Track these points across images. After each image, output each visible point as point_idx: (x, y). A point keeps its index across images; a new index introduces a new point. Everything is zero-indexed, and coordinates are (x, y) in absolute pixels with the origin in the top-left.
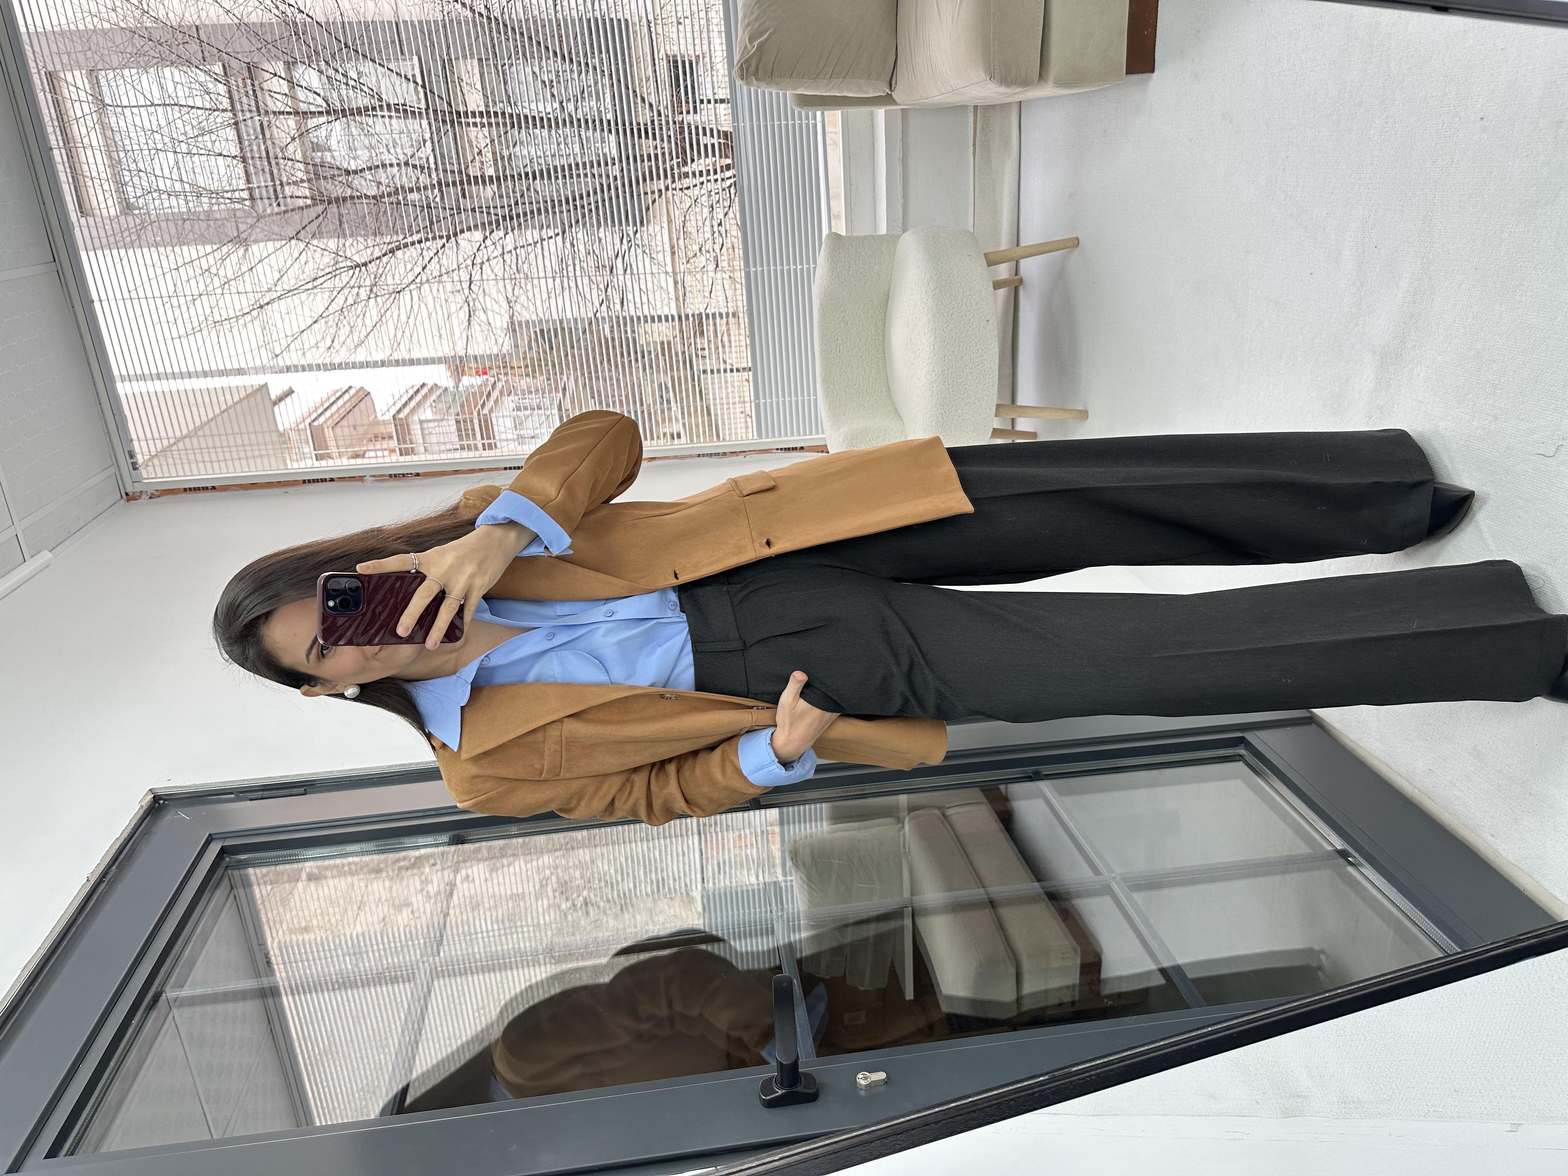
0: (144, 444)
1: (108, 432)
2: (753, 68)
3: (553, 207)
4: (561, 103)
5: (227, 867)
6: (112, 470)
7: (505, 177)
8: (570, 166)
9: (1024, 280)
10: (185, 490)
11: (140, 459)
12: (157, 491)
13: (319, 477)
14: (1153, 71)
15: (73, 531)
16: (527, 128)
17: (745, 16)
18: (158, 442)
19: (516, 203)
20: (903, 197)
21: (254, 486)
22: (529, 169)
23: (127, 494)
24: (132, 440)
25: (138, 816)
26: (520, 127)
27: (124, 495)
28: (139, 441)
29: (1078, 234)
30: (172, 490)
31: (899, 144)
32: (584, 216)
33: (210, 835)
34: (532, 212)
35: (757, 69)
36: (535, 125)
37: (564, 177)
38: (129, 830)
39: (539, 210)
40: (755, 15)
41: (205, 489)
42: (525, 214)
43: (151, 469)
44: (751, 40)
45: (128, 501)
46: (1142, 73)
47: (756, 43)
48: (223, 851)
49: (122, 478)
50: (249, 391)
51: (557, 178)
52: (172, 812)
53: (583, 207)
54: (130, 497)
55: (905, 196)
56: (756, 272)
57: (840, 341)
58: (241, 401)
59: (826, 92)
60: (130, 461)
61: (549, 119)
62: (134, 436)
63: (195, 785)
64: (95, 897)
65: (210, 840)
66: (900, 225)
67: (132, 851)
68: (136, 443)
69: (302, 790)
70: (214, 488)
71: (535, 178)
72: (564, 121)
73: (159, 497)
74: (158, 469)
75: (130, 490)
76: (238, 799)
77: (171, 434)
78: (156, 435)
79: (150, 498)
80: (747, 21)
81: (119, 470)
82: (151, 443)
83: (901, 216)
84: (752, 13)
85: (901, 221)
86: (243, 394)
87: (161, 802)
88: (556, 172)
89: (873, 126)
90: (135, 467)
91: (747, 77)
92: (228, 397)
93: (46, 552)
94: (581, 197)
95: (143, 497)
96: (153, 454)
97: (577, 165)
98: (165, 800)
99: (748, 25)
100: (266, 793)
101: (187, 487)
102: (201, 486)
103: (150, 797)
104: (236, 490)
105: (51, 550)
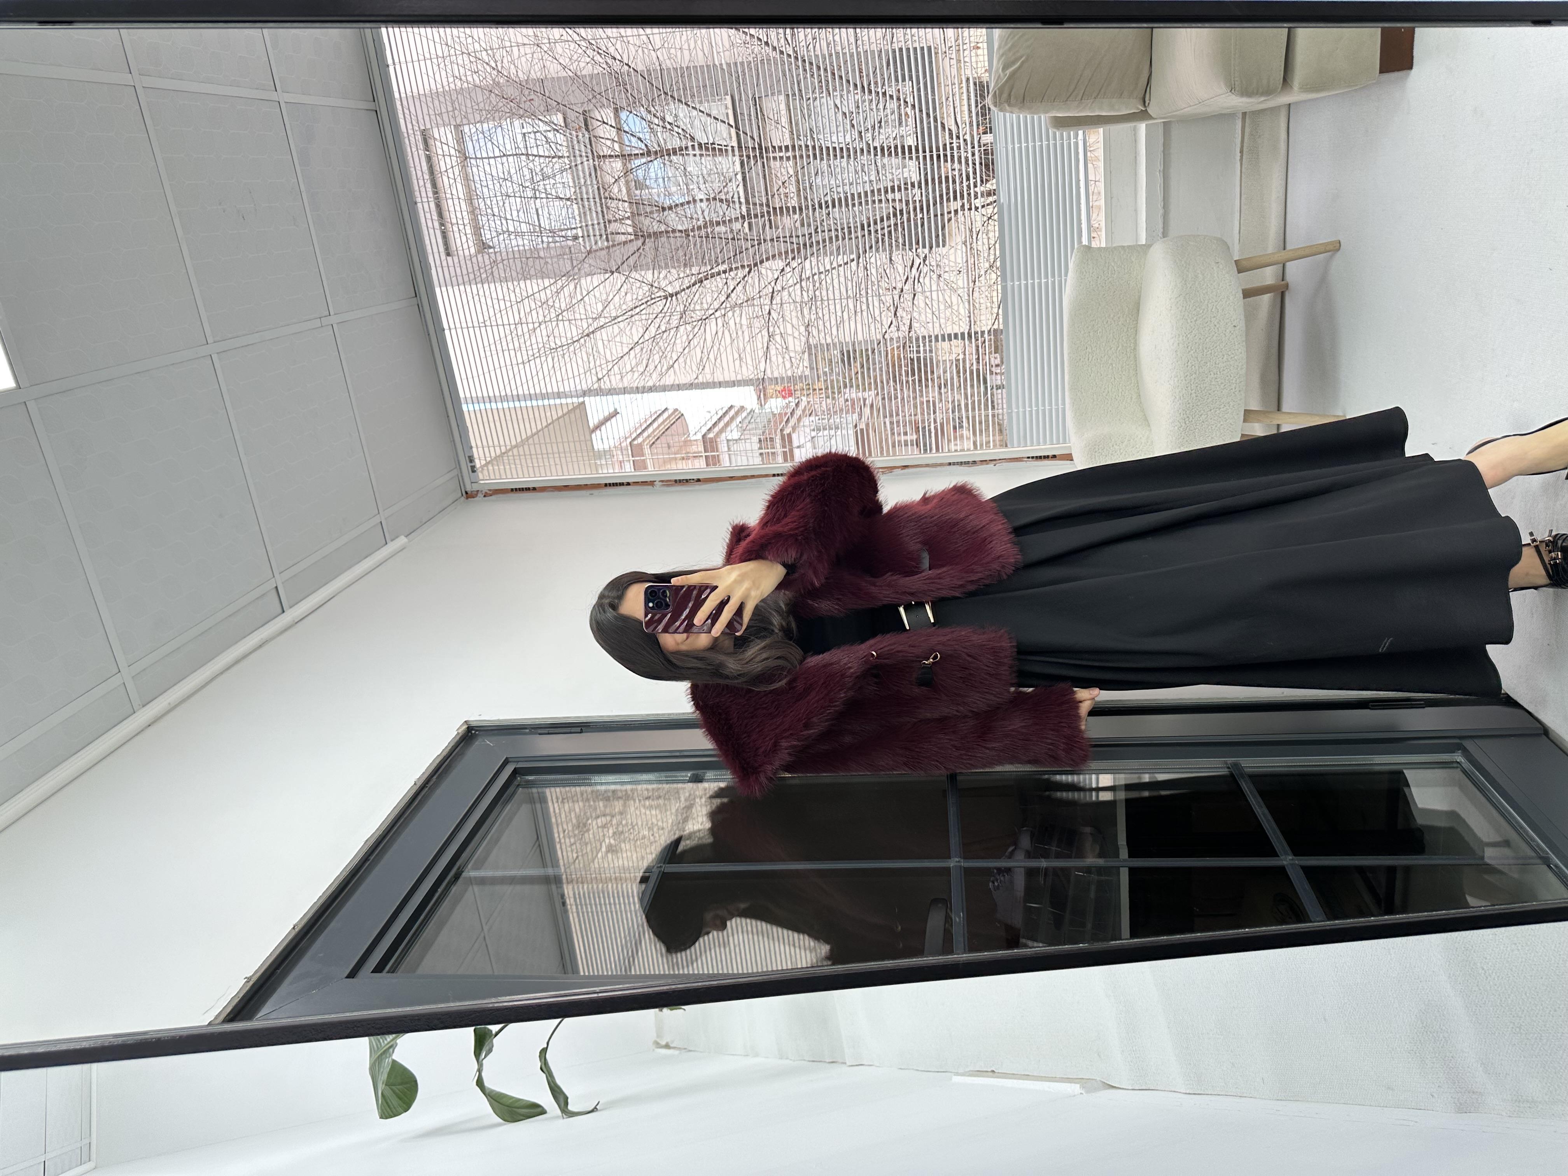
0: (480, 450)
1: (454, 441)
2: (1005, 96)
3: (850, 233)
4: (860, 133)
5: (518, 785)
6: (456, 473)
7: (807, 208)
8: (866, 193)
9: (1290, 285)
10: (512, 490)
11: (478, 464)
12: (490, 490)
13: (618, 481)
14: (1410, 67)
15: (424, 521)
16: (829, 160)
17: (999, 48)
18: (492, 449)
19: (816, 232)
20: (1164, 207)
21: (566, 488)
22: (829, 198)
23: (466, 493)
24: (471, 447)
25: (456, 740)
26: (822, 159)
27: (464, 493)
28: (477, 448)
29: (1340, 237)
30: (502, 490)
31: (1160, 156)
32: (877, 242)
33: (507, 758)
34: (831, 238)
35: (1010, 95)
36: (835, 156)
37: (860, 203)
38: (447, 750)
39: (837, 237)
40: (1009, 45)
41: (528, 489)
42: (824, 241)
43: (485, 472)
44: (1004, 69)
45: (467, 498)
46: (1398, 70)
47: (1008, 72)
48: (516, 772)
49: (463, 479)
50: (571, 407)
51: (854, 205)
52: (480, 740)
53: (876, 231)
54: (469, 495)
55: (1166, 206)
56: (1013, 286)
57: (1089, 350)
58: (564, 415)
59: (1078, 112)
60: (469, 464)
61: (848, 149)
62: (473, 444)
63: (499, 720)
64: (419, 797)
65: (506, 762)
66: (1161, 235)
67: (449, 767)
68: (474, 450)
69: (579, 729)
70: (534, 489)
71: (834, 206)
72: (862, 150)
73: (491, 495)
74: (491, 472)
75: (469, 489)
76: (531, 733)
77: (502, 443)
78: (491, 443)
79: (485, 496)
80: (1001, 52)
81: (461, 473)
82: (486, 450)
83: (1161, 225)
84: (1006, 44)
85: (1162, 230)
86: (565, 410)
87: (473, 732)
88: (853, 199)
89: (1136, 141)
90: (473, 470)
91: (1001, 103)
92: (554, 413)
93: (403, 537)
94: (875, 223)
95: (479, 495)
96: (488, 459)
97: (873, 191)
98: (477, 731)
99: (1002, 55)
100: (551, 730)
101: (514, 487)
102: (524, 487)
103: (465, 727)
104: (552, 491)
105: (406, 537)
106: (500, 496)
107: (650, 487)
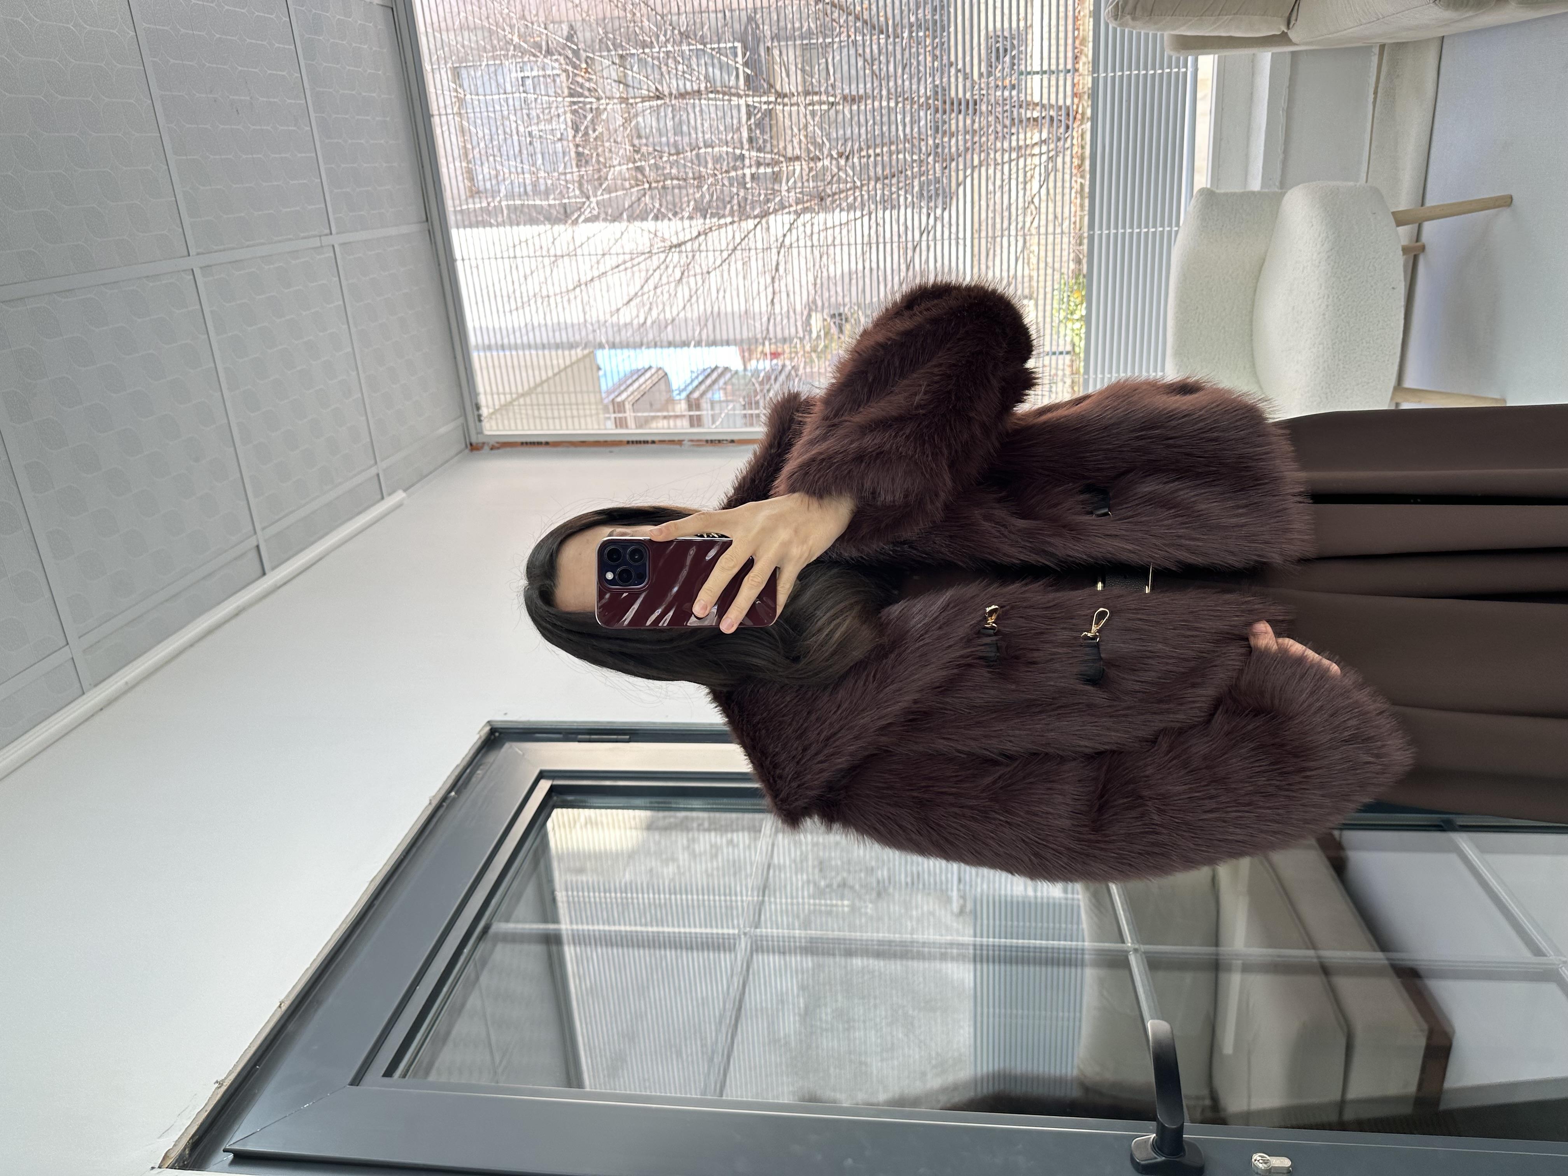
0: (489, 397)
1: (460, 385)
5: (554, 806)
6: (461, 420)
10: (522, 444)
11: (484, 412)
12: (498, 443)
13: (642, 439)
15: (425, 475)
18: (502, 397)
21: (584, 443)
23: (471, 444)
24: (478, 392)
25: (477, 746)
27: (468, 445)
28: (485, 394)
29: (1511, 191)
30: (511, 443)
31: (1285, 92)
33: (541, 772)
35: (1136, 9)
41: (539, 444)
43: (493, 423)
45: (471, 451)
48: (552, 789)
49: (468, 429)
52: (507, 745)
54: (473, 448)
55: (1285, 152)
56: (1101, 235)
59: (1210, 31)
60: (476, 413)
62: (480, 389)
63: (527, 723)
64: (435, 820)
65: (541, 776)
67: (468, 780)
68: (482, 397)
69: (626, 738)
70: (547, 443)
73: (498, 448)
74: (500, 421)
75: (474, 440)
77: (514, 390)
78: (501, 390)
79: (492, 449)
81: (466, 421)
82: (496, 396)
83: (1279, 172)
86: (574, 359)
87: (497, 734)
90: (479, 418)
93: (401, 491)
95: (486, 448)
96: (497, 407)
100: (592, 739)
101: (524, 440)
102: (536, 440)
103: (488, 728)
104: (568, 447)
105: (405, 491)
106: (508, 449)
107: (678, 447)
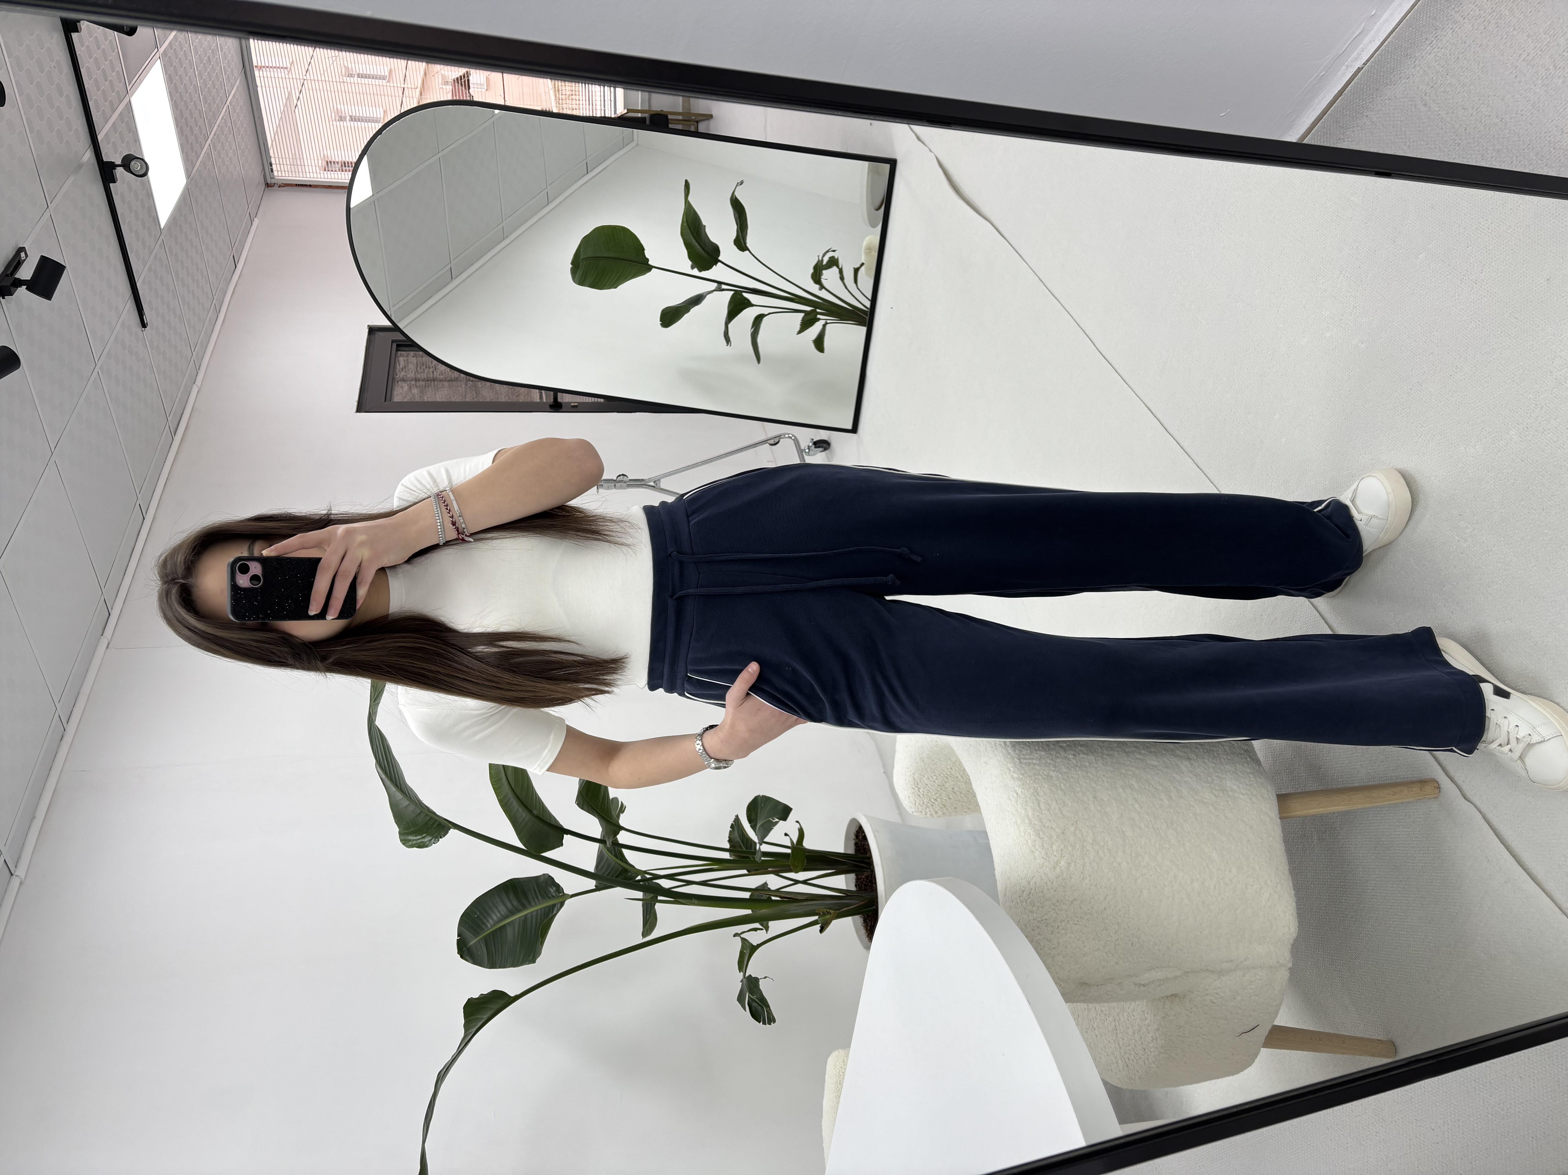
0: (277, 159)
1: (262, 152)
10: (296, 185)
11: (274, 167)
12: (282, 184)
15: (257, 205)
23: (267, 184)
24: (271, 157)
28: (275, 157)
30: (290, 184)
41: (306, 186)
43: (279, 171)
45: (269, 188)
49: (266, 176)
60: (270, 167)
73: (283, 187)
74: (283, 173)
75: (269, 181)
79: (279, 187)
81: (265, 172)
82: (281, 159)
90: (272, 171)
95: (276, 186)
96: (281, 165)
101: (298, 183)
102: (304, 184)
104: (321, 188)
106: (289, 187)
